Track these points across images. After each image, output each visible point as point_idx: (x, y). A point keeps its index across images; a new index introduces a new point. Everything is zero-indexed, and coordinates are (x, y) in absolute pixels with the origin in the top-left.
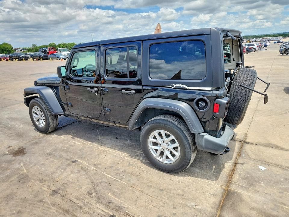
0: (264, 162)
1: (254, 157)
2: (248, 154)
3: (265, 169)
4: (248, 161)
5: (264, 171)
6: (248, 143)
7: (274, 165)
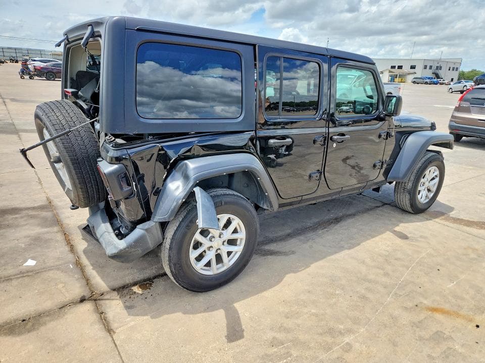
0: (30, 274)
1: (51, 274)
2: (66, 272)
3: (25, 265)
4: (57, 263)
5: (26, 261)
6: (82, 300)
7: (13, 277)
